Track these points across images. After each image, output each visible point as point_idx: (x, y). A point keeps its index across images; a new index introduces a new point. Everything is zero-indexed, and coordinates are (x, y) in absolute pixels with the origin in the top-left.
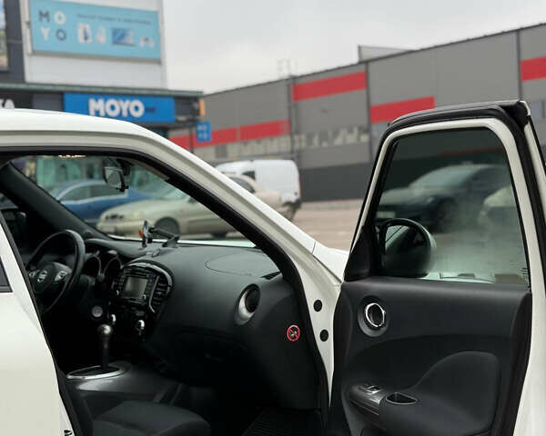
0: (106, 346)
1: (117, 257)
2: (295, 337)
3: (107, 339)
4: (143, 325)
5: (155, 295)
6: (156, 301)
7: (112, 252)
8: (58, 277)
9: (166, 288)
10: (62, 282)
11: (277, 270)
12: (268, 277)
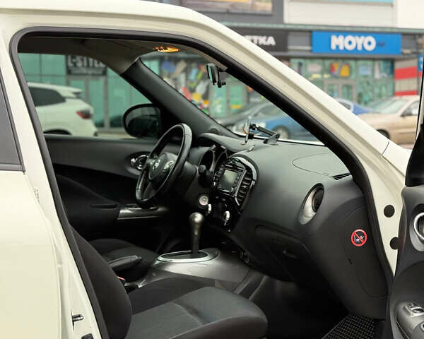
0: (196, 233)
1: (225, 152)
2: (360, 242)
3: (197, 226)
4: (228, 216)
5: (241, 188)
6: (241, 194)
7: (222, 147)
8: (167, 166)
9: (250, 182)
10: (168, 170)
11: (347, 171)
12: (337, 177)
